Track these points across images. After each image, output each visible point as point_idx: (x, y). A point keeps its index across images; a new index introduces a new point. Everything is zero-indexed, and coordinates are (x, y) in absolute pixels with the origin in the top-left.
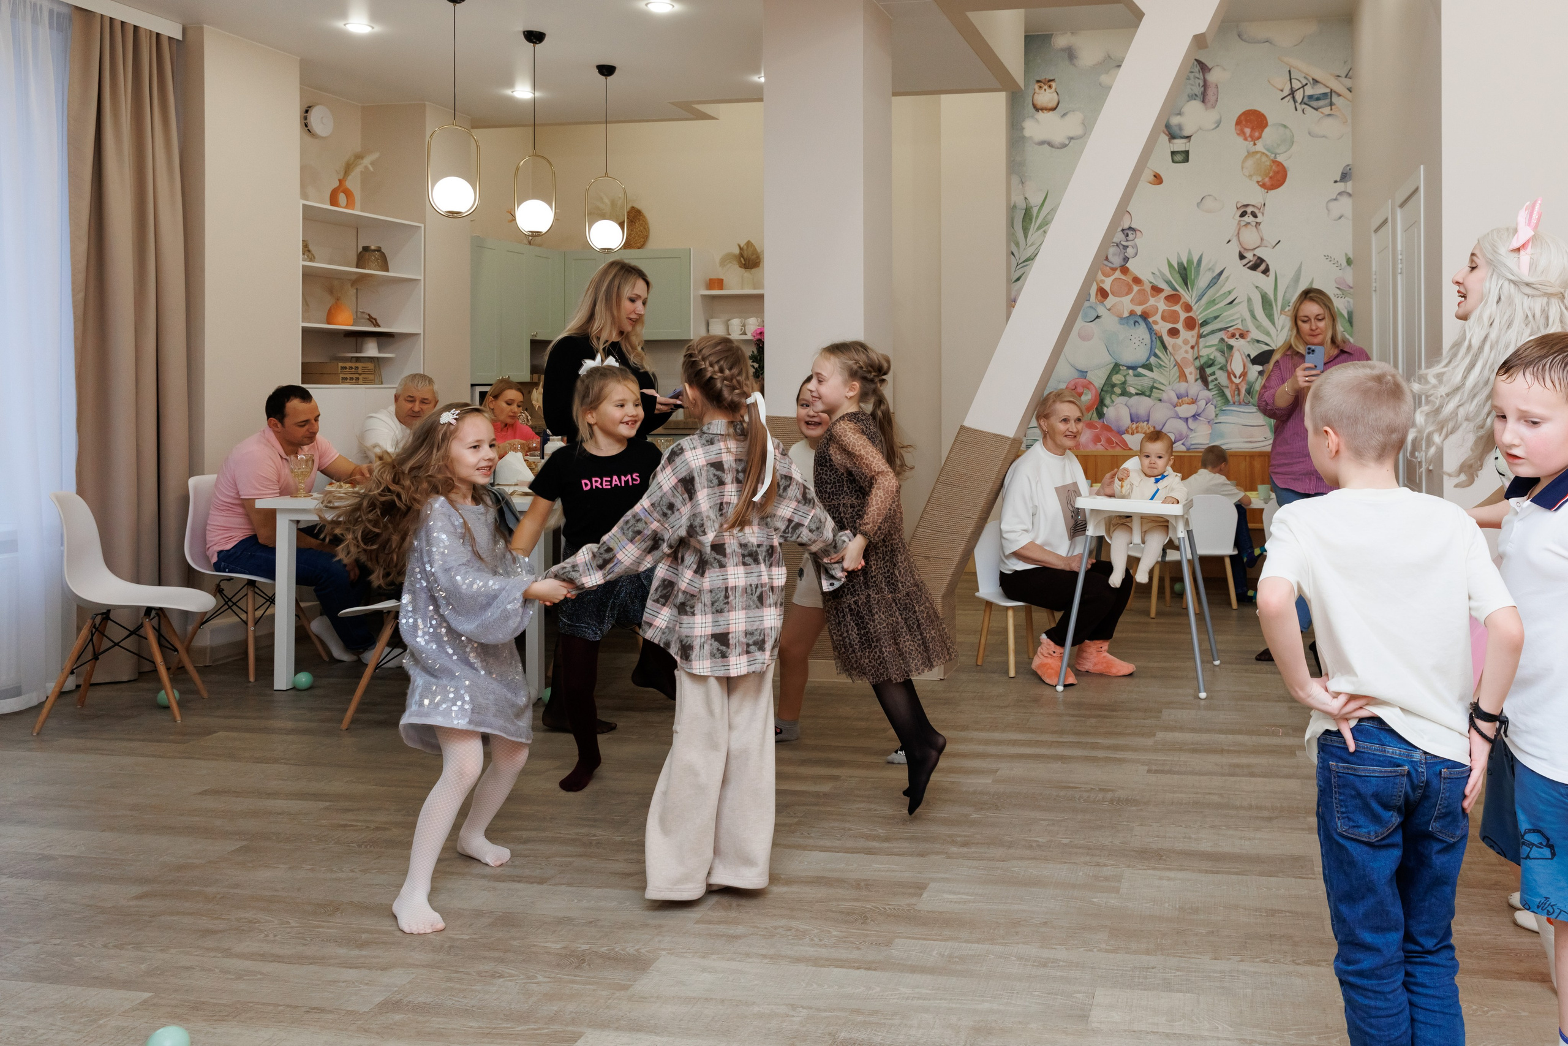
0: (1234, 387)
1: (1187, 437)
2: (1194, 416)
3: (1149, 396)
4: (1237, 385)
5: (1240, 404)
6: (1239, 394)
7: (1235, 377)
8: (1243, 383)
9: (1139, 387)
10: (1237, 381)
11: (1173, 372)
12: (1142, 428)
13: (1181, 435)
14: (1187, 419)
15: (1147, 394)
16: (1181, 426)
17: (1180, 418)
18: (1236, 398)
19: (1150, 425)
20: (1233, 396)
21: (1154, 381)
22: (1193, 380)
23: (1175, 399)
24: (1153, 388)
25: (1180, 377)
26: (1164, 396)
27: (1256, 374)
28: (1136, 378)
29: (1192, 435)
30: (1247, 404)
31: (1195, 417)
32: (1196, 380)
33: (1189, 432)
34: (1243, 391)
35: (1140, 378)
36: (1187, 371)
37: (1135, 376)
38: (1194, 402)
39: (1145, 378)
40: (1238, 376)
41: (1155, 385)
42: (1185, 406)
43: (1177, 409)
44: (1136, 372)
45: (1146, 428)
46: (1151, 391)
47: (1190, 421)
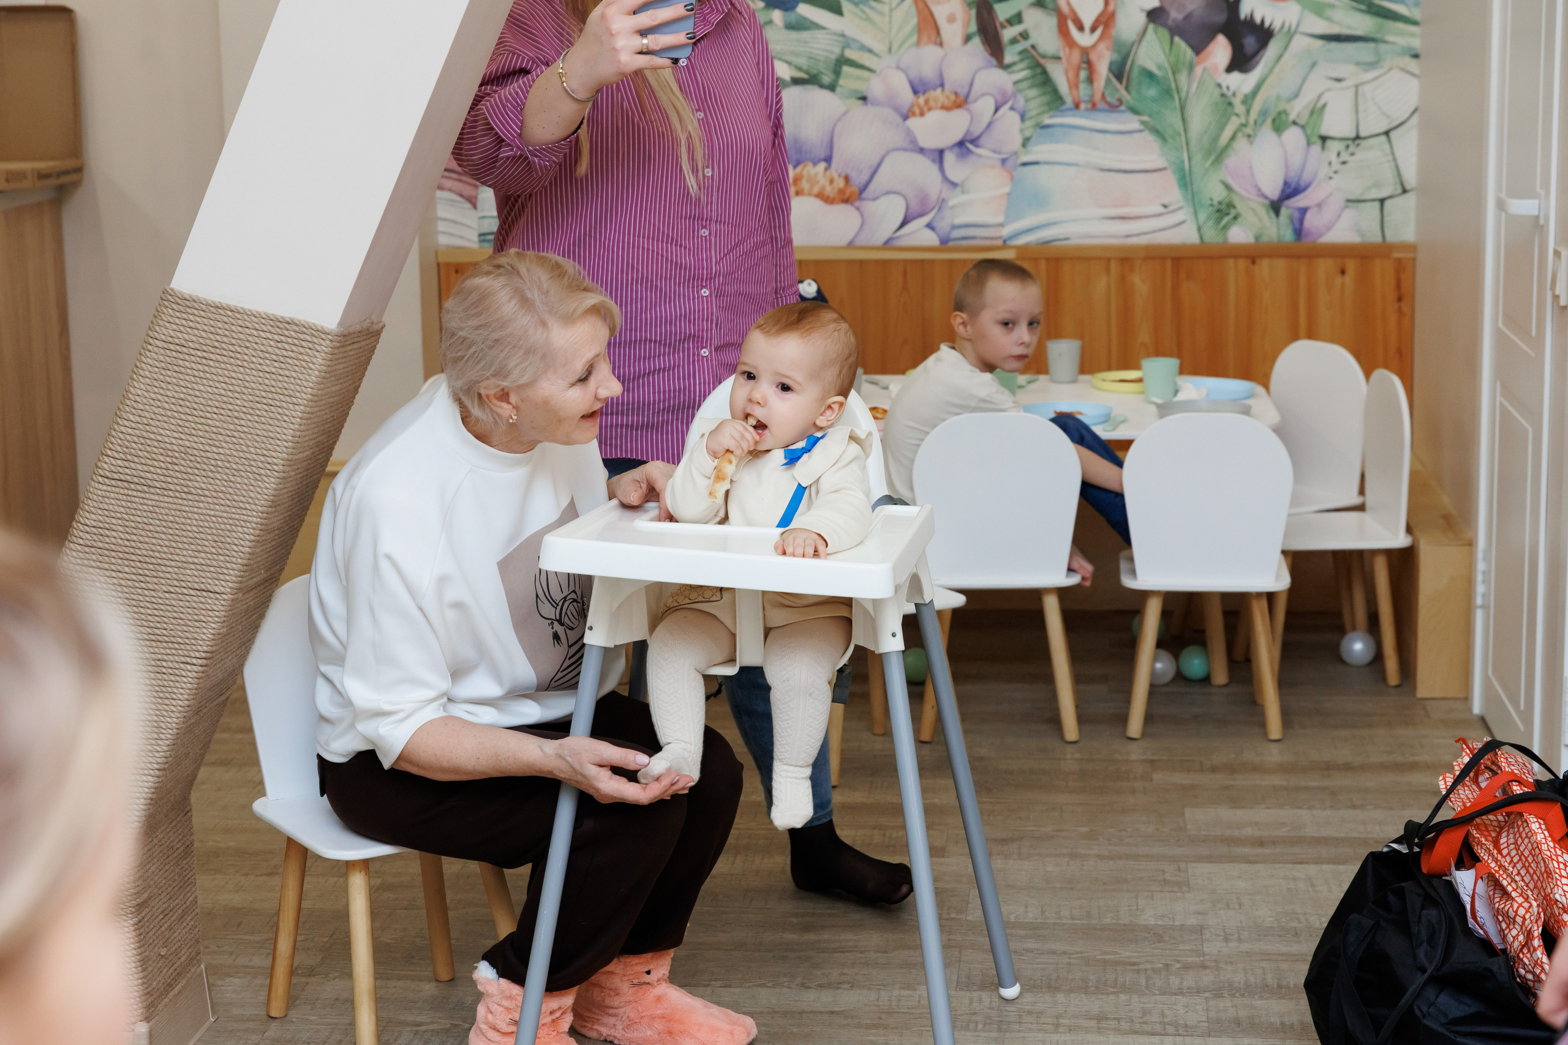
0: (1076, 56)
1: (941, 204)
2: (961, 144)
3: (832, 88)
4: (1085, 52)
5: (1094, 107)
6: (1090, 80)
7: (1081, 28)
8: (1102, 47)
9: (803, 62)
10: (1085, 39)
11: (899, 14)
12: (813, 181)
13: (924, 199)
14: (941, 152)
15: (826, 79)
16: (924, 171)
17: (922, 151)
18: (1084, 91)
19: (834, 172)
20: (1074, 85)
21: (846, 41)
22: (958, 40)
23: (906, 96)
24: (842, 62)
25: (920, 30)
26: (875, 87)
27: (1142, 18)
28: (794, 35)
29: (956, 199)
30: (1113, 108)
31: (964, 146)
32: (968, 39)
33: (946, 192)
34: (1103, 69)
35: (805, 35)
36: (941, 13)
37: (790, 27)
38: (960, 102)
39: (819, 34)
40: (1088, 23)
41: (850, 54)
42: (935, 116)
43: (914, 123)
44: (791, 16)
45: (823, 181)
46: (837, 73)
47: (950, 158)
